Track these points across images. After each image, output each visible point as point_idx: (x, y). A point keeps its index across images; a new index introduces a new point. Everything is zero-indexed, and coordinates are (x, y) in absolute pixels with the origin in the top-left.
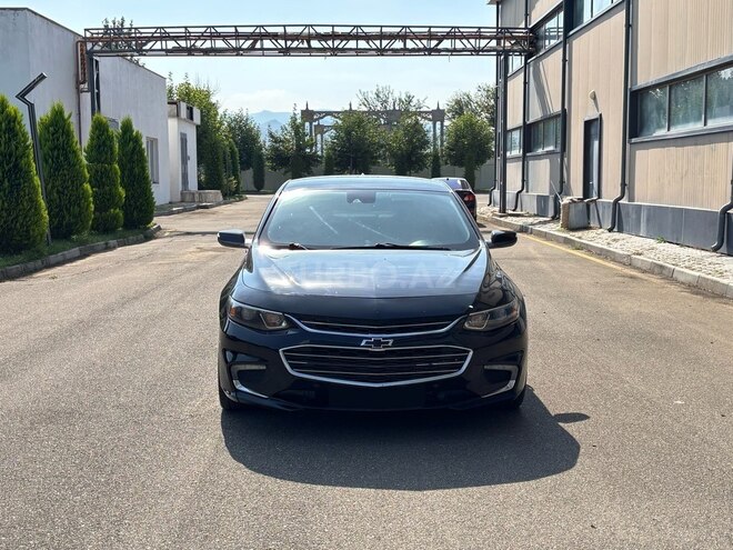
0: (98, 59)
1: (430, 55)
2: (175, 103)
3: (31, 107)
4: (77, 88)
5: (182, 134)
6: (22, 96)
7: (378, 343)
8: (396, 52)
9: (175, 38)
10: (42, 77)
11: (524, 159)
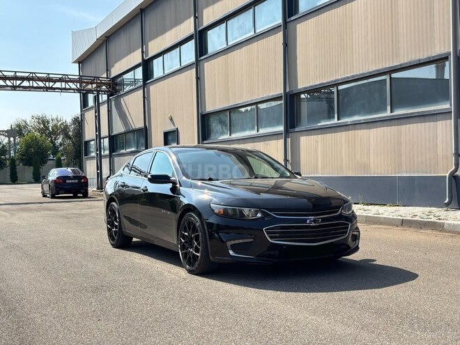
1: (47, 91)
7: (315, 221)
8: (25, 88)
11: (110, 156)
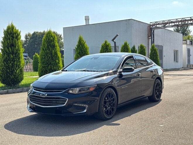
0: (154, 30)
2: (186, 40)
3: (115, 43)
4: (148, 38)
5: (188, 49)
6: (113, 40)
7: (43, 95)
9: (174, 22)
10: (117, 35)
